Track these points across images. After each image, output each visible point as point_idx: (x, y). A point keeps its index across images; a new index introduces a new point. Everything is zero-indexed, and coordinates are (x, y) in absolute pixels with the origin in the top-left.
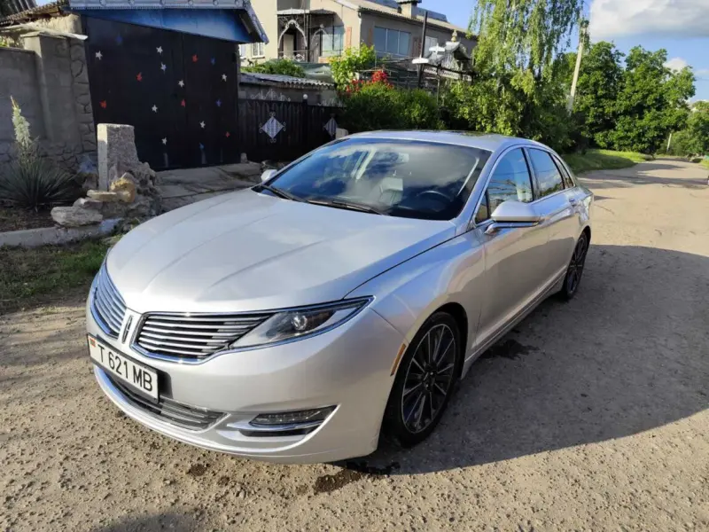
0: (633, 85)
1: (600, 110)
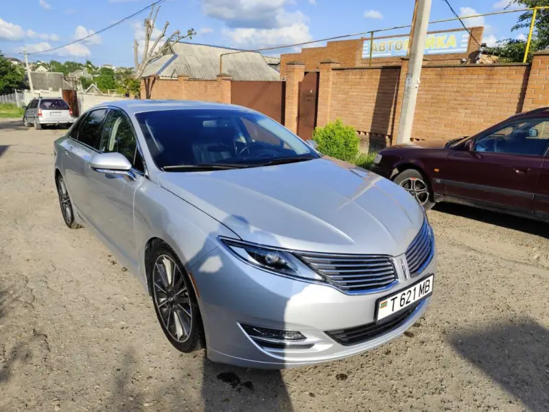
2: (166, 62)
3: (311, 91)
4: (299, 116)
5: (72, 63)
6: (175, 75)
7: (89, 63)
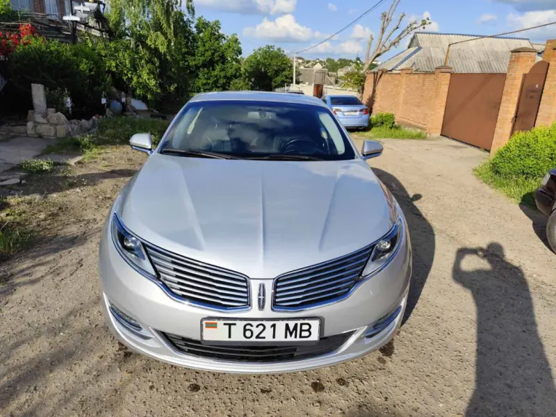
0: (204, 45)
1: (187, 63)
2: (407, 55)
3: (537, 86)
4: (516, 117)
5: (344, 60)
6: (414, 68)
7: (358, 59)
